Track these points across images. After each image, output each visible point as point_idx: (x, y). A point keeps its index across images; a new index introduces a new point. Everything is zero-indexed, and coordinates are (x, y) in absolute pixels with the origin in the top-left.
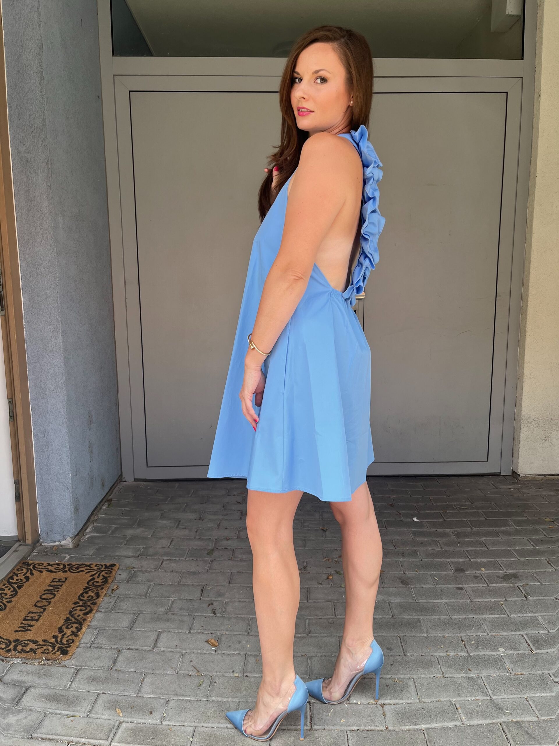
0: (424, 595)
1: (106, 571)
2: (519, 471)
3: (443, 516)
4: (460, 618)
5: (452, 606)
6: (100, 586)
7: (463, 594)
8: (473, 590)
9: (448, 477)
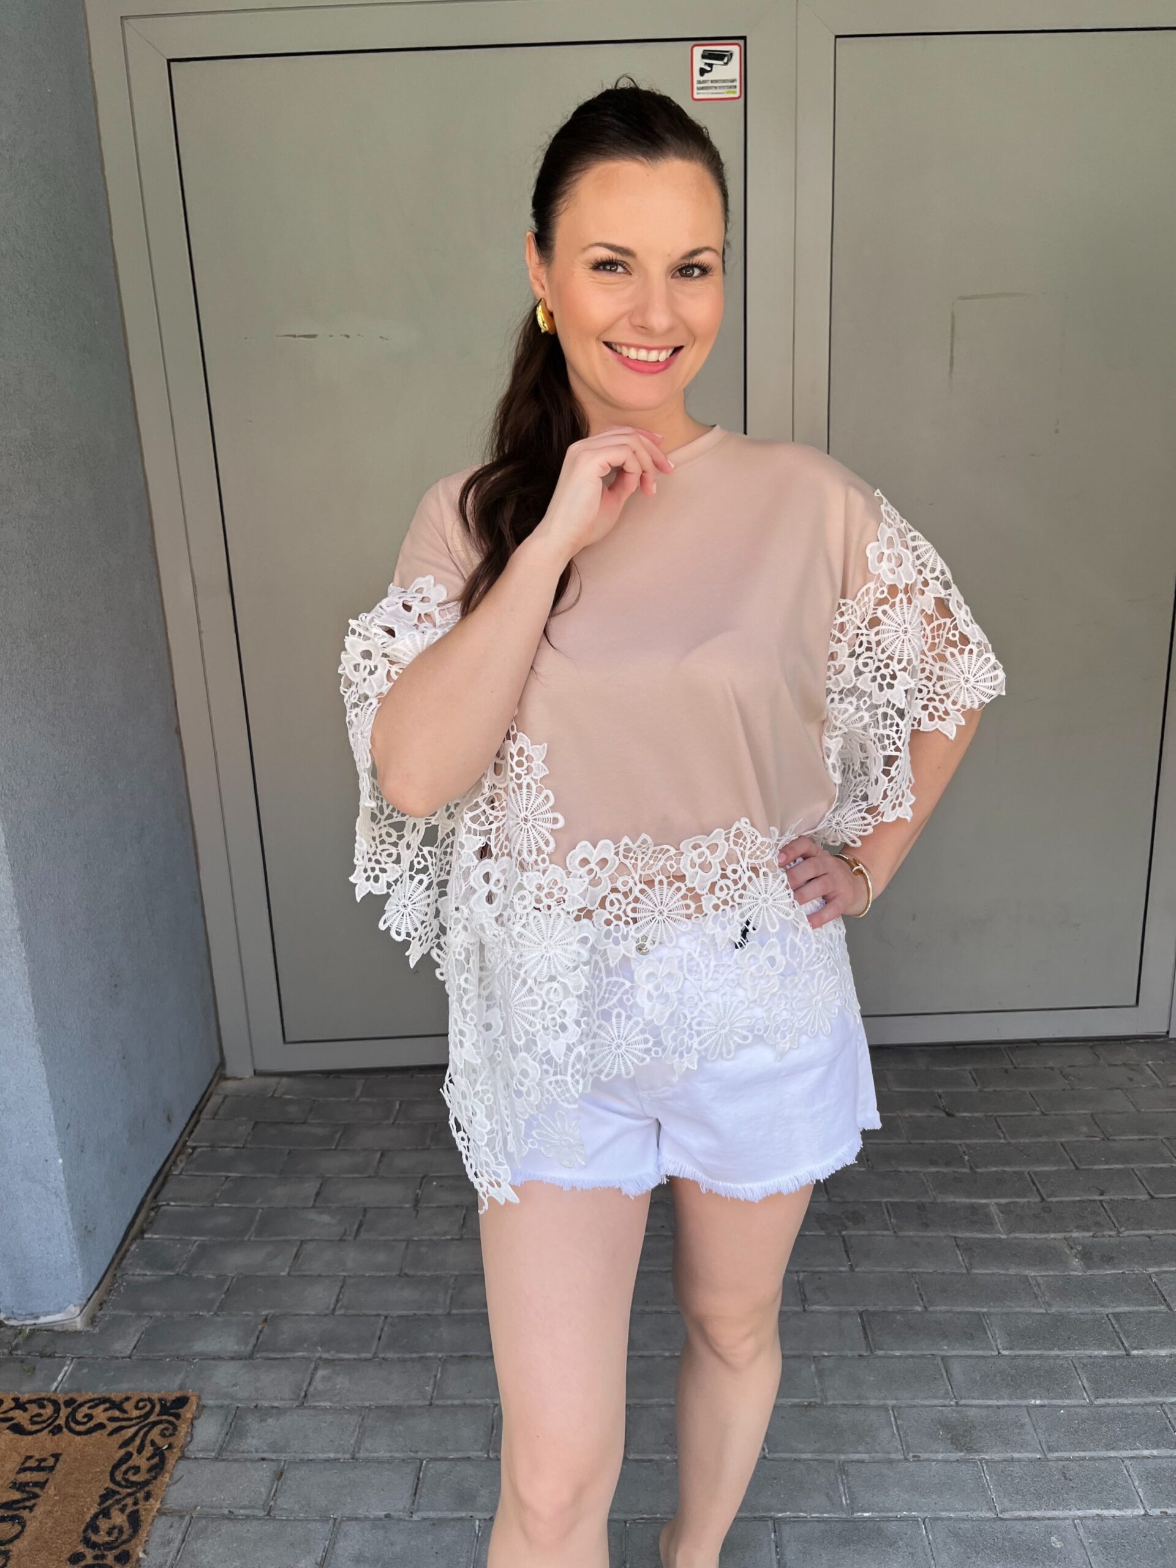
0: (1017, 1493)
1: (163, 1426)
5: (1096, 1535)
6: (143, 1485)
9: (1035, 1045)
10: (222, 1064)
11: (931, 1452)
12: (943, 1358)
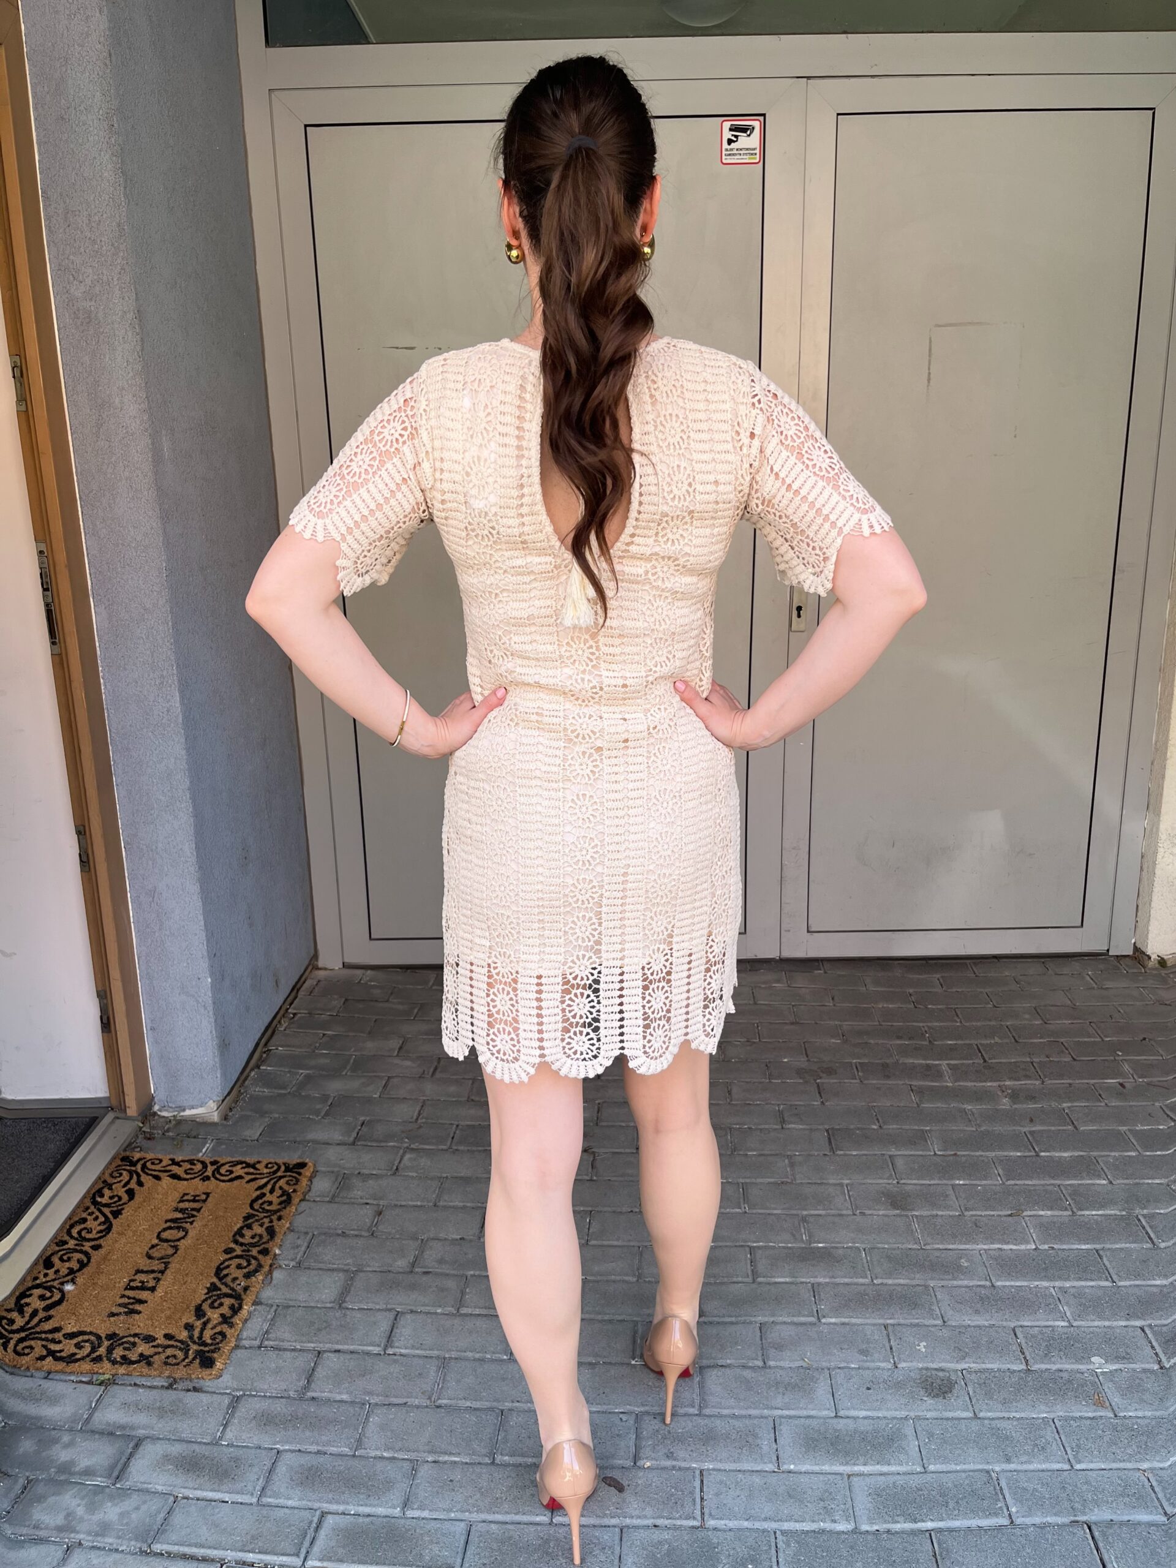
0: (938, 1234)
1: (287, 1179)
2: (1149, 947)
3: (983, 1053)
4: (1012, 1286)
5: (996, 1259)
6: (276, 1212)
7: (1021, 1232)
9: (995, 960)
10: (315, 956)
11: (874, 1210)
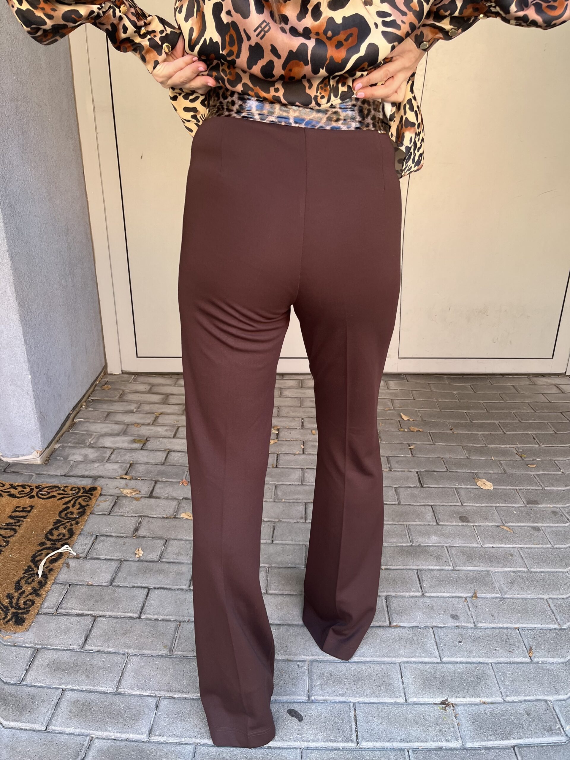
0: (490, 538)
1: (84, 498)
3: (502, 428)
5: (528, 554)
6: (75, 519)
7: (541, 537)
8: (553, 532)
9: (502, 376)
10: (105, 367)
11: (450, 522)
12: (456, 488)
